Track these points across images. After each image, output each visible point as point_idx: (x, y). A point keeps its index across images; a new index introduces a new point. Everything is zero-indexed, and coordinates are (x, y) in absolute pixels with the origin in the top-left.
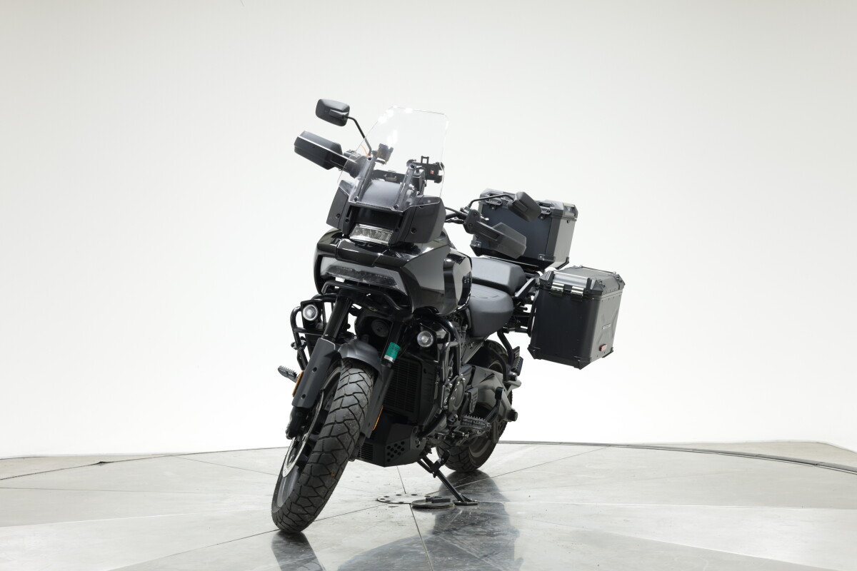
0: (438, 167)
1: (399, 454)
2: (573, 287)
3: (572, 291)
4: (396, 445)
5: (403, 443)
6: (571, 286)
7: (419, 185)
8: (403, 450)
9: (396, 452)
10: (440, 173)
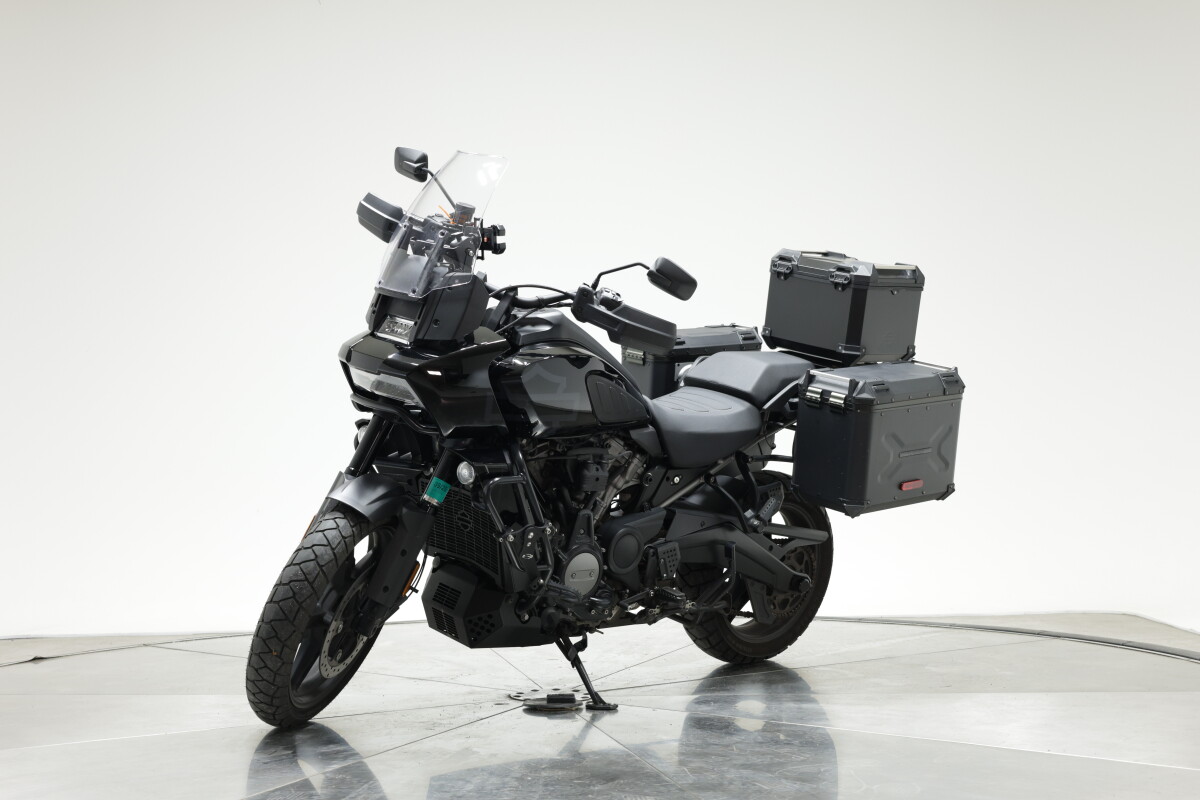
0: (497, 231)
1: (489, 631)
2: (833, 394)
3: (831, 399)
4: (480, 619)
5: (490, 616)
6: (830, 392)
7: (460, 258)
8: (492, 625)
9: (482, 628)
10: (500, 240)
